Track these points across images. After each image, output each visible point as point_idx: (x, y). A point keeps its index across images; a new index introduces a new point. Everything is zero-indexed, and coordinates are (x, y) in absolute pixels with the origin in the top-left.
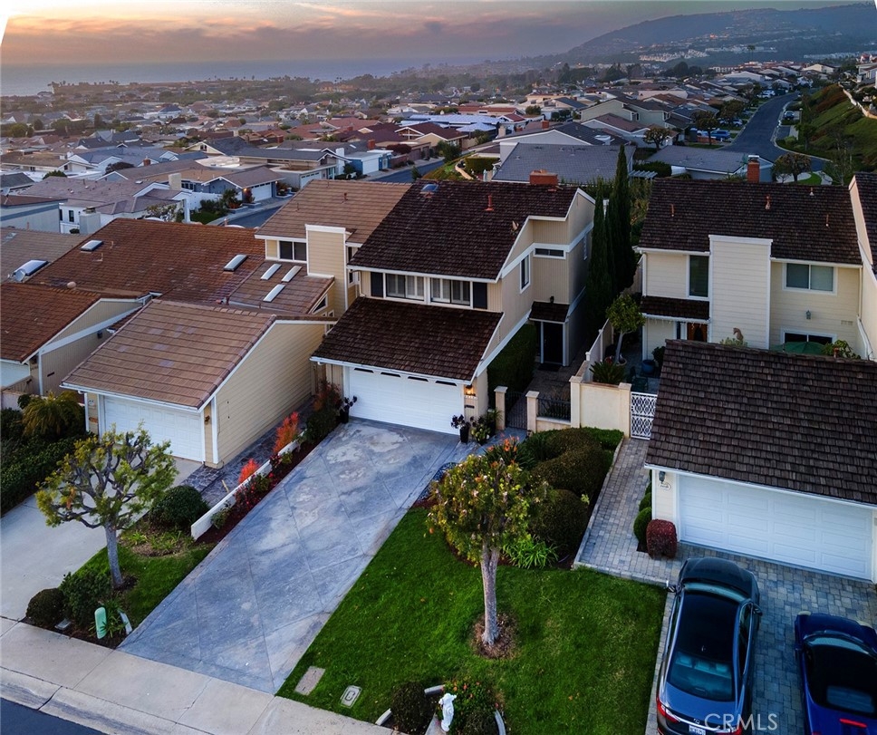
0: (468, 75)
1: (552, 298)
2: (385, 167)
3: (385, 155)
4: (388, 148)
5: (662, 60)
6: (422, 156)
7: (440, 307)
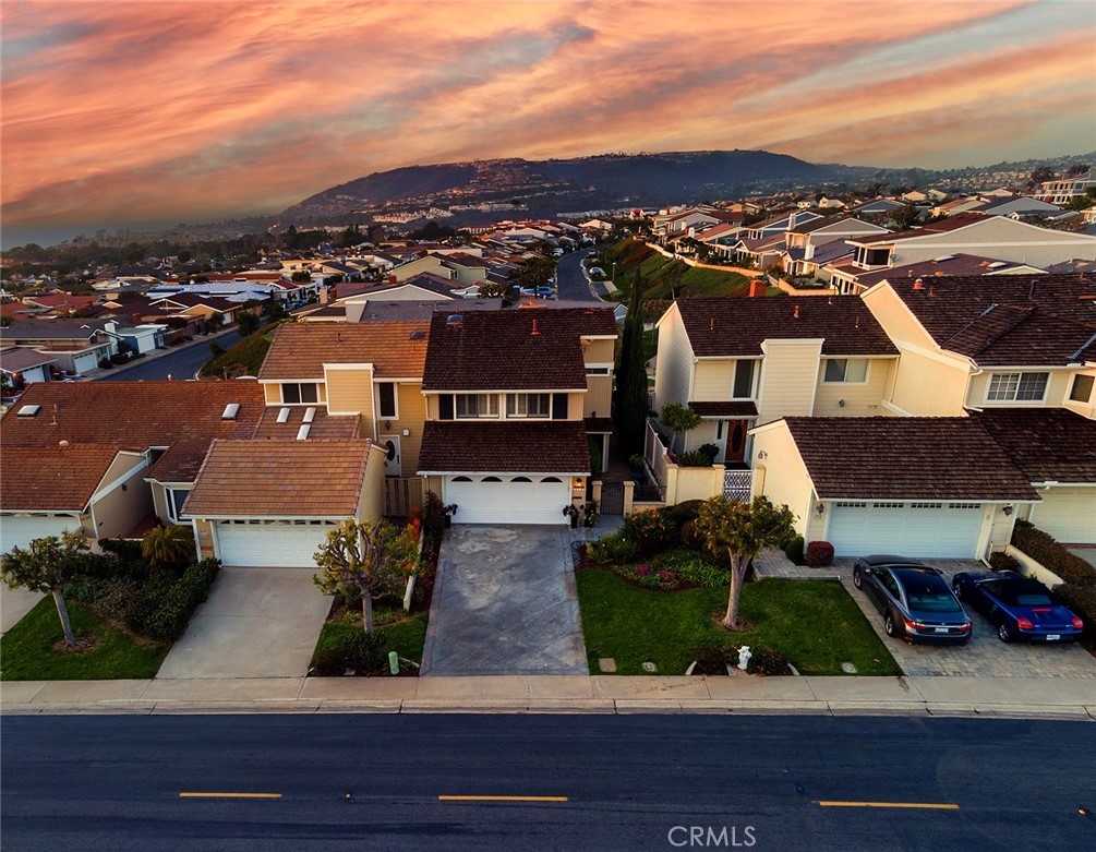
0: (165, 242)
1: (594, 413)
2: (161, 344)
3: (159, 330)
4: (157, 322)
5: (400, 221)
6: (198, 330)
7: (517, 422)
